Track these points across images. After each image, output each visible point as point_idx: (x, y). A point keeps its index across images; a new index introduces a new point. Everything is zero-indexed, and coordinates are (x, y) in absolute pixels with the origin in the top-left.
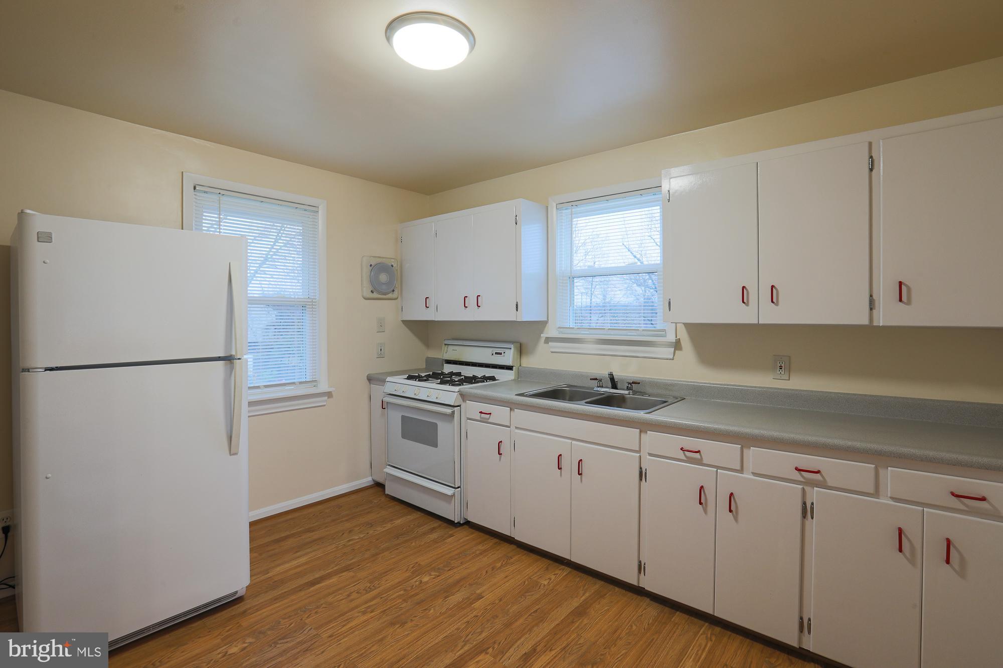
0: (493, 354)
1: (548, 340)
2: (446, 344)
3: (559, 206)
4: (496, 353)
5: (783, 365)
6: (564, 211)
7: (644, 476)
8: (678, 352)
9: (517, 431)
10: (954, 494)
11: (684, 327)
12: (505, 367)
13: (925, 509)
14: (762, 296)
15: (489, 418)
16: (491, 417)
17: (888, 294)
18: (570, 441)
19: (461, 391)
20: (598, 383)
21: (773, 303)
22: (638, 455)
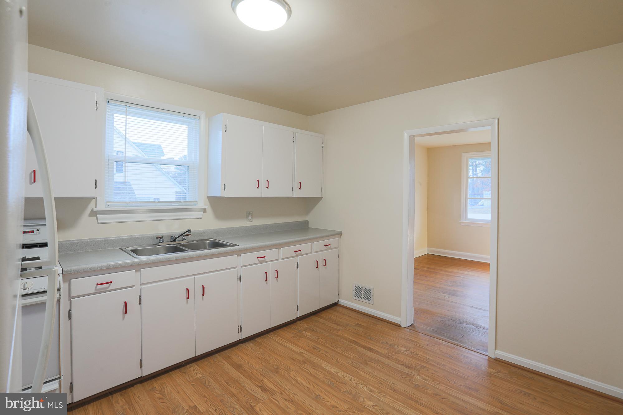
3: (110, 101)
5: (250, 215)
7: (240, 279)
8: (205, 213)
9: (143, 287)
10: (325, 245)
11: (207, 199)
12: (38, 245)
13: (320, 253)
14: (263, 184)
15: (109, 286)
16: (111, 285)
17: (297, 186)
18: (193, 277)
19: (65, 272)
20: (160, 240)
21: (267, 188)
22: (237, 269)
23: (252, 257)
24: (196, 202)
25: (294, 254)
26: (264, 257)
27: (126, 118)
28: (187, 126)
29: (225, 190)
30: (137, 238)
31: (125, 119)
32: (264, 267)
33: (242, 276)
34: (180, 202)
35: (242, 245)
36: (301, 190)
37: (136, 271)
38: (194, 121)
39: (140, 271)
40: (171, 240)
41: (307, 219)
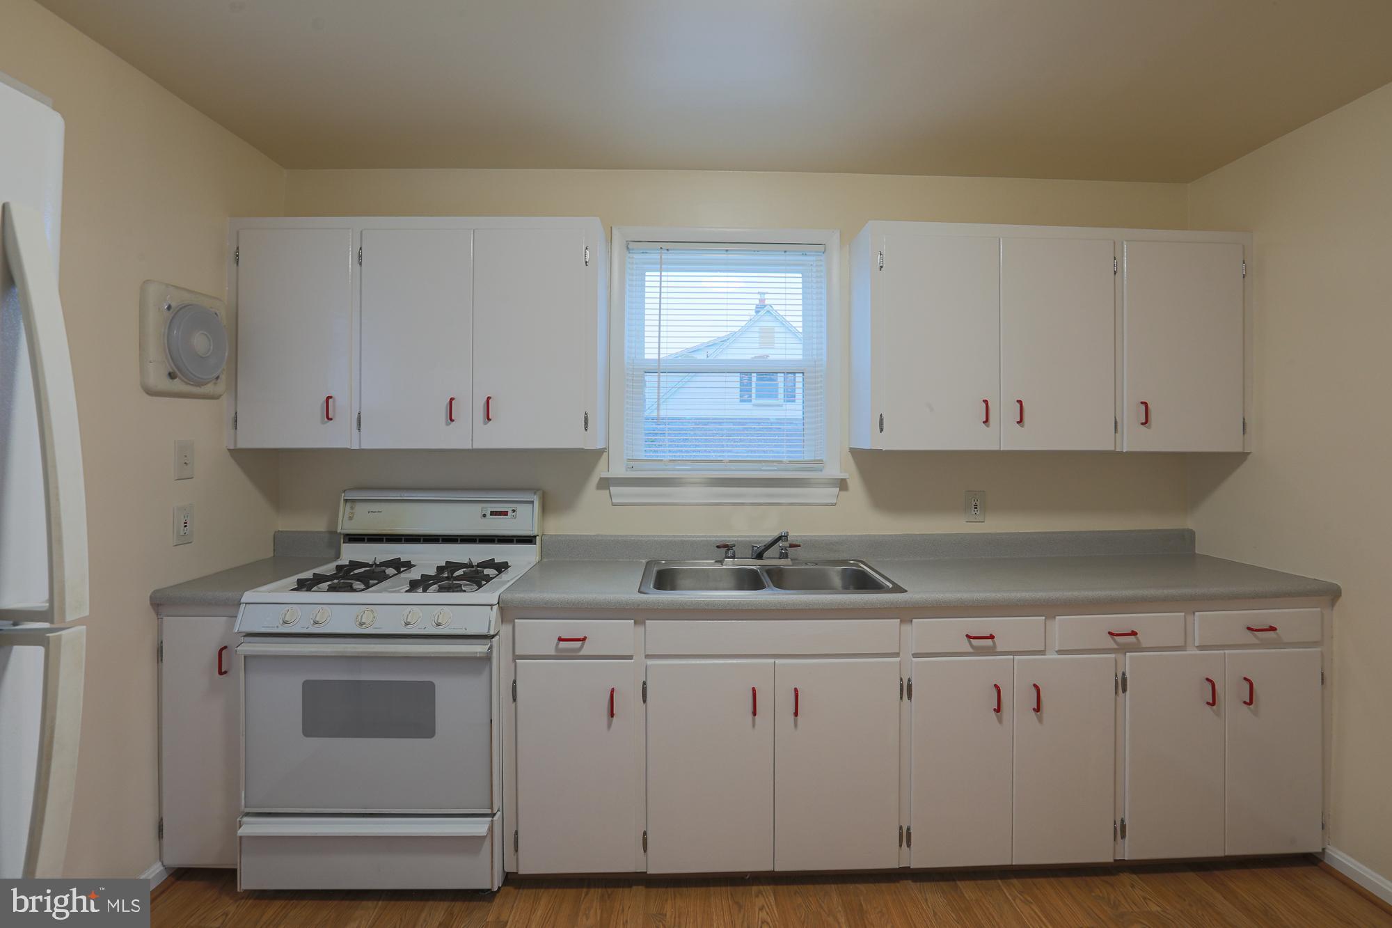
0: (484, 516)
1: (605, 484)
2: (346, 501)
3: (631, 245)
4: (492, 513)
5: (978, 503)
6: (636, 256)
7: (907, 690)
8: (843, 493)
9: (650, 662)
10: (1249, 628)
11: (850, 456)
12: (515, 539)
13: (1226, 651)
14: (1004, 413)
15: (582, 647)
16: (585, 644)
17: (1131, 416)
18: (772, 661)
19: (503, 601)
20: (726, 553)
21: (1018, 423)
22: (898, 659)
23: (953, 630)
24: (821, 462)
25: (1110, 643)
26: (992, 637)
27: (661, 276)
28: (800, 275)
29: (881, 430)
30: (683, 542)
31: (658, 279)
32: (987, 668)
33: (913, 682)
34: (781, 462)
35: (918, 591)
36: (1149, 427)
37: (635, 623)
38: (814, 258)
39: (645, 623)
40: (752, 555)
41: (1189, 523)
